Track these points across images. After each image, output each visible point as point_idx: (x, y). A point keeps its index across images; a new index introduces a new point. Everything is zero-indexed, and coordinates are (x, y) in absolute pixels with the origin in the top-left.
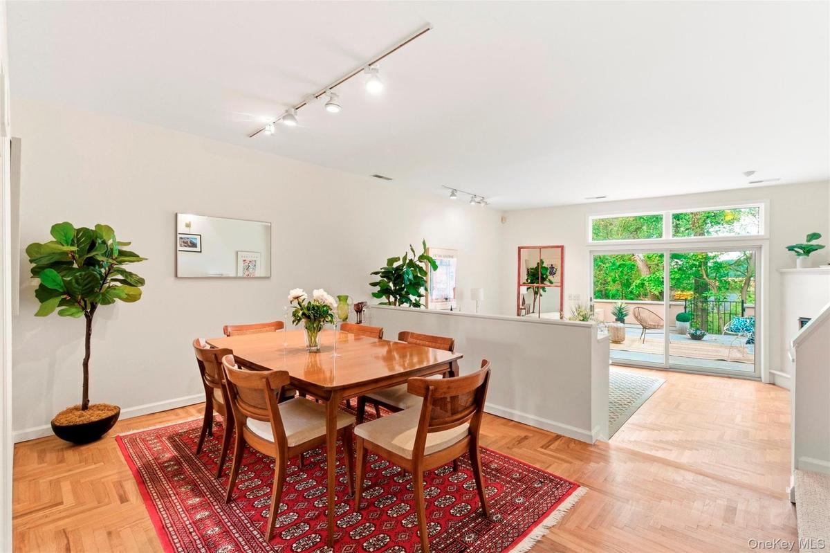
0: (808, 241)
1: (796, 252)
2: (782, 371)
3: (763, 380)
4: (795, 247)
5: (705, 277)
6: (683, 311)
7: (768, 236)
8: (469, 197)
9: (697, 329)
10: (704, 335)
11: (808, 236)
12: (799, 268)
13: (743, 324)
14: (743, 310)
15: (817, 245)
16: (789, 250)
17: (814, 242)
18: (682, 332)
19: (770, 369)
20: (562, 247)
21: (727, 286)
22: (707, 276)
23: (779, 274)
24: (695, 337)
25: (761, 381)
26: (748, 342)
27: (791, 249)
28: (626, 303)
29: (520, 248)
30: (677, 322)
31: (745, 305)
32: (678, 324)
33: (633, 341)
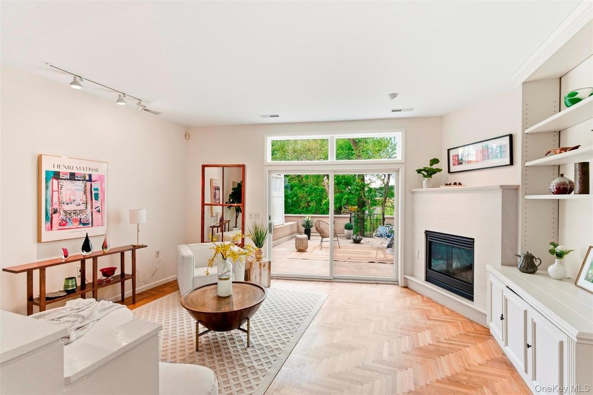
0: (431, 165)
1: (423, 174)
2: (412, 275)
3: (400, 285)
4: (422, 170)
5: (363, 197)
6: (349, 222)
7: (403, 162)
8: (116, 96)
9: (357, 235)
10: (361, 239)
11: (431, 160)
12: (424, 189)
13: (384, 231)
14: (384, 219)
15: (437, 169)
16: (418, 173)
17: (435, 167)
18: (348, 238)
19: (405, 274)
20: (243, 166)
21: (375, 203)
22: (364, 196)
23: (410, 194)
24: (357, 242)
25: (398, 285)
26: (388, 247)
27: (419, 171)
28: (312, 217)
29: (204, 167)
30: (345, 230)
31: (385, 216)
32: (346, 231)
33: (315, 248)
